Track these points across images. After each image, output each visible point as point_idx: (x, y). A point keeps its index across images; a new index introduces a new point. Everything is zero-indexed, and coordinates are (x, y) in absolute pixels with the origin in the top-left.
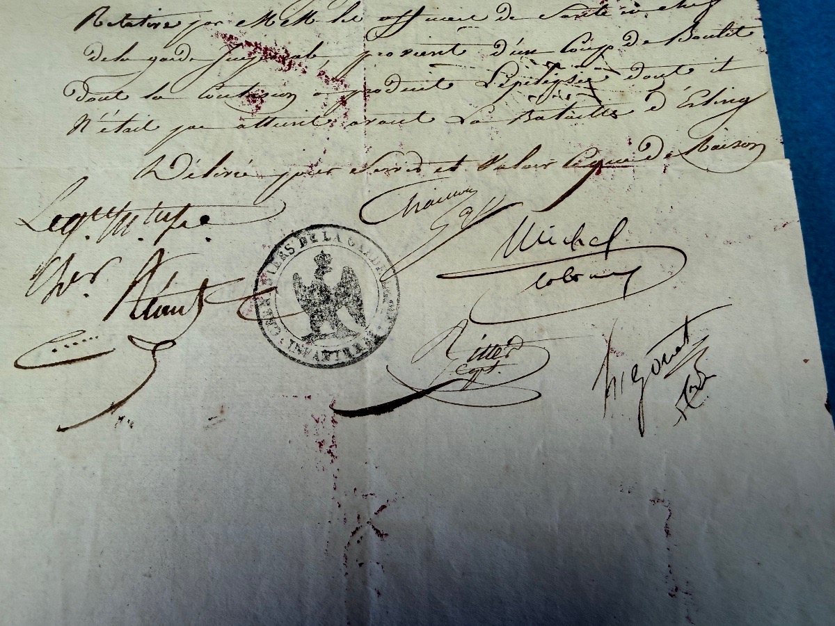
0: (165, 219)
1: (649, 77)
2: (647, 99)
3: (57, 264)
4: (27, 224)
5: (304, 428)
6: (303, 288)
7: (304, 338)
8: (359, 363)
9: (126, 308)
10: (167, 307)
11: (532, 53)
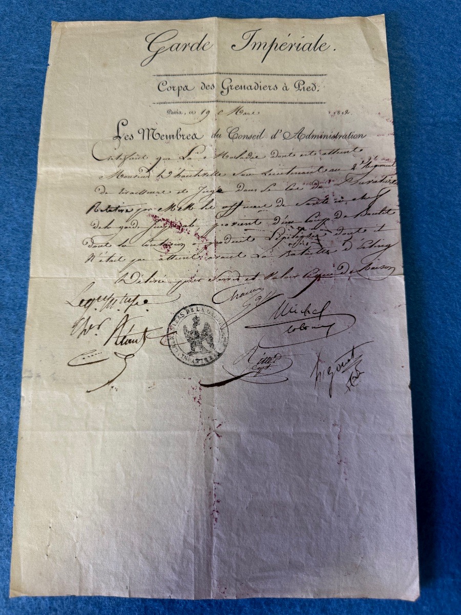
0: (129, 301)
1: (345, 234)
2: (343, 245)
3: (82, 322)
4: (70, 304)
5: (188, 391)
6: (188, 332)
7: (188, 354)
8: (211, 364)
9: (113, 340)
10: (130, 340)
11: (292, 223)
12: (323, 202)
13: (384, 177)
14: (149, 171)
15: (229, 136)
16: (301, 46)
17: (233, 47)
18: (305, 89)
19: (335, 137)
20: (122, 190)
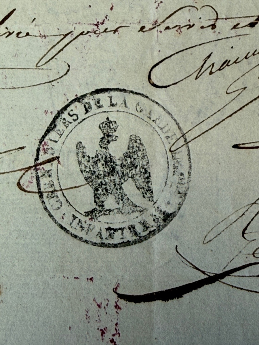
5: (85, 313)
6: (87, 158)
7: (87, 214)
8: (145, 242)
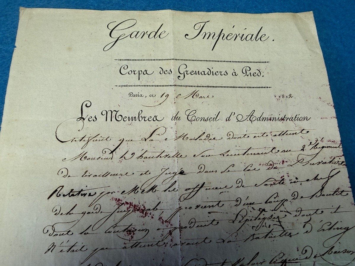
1: (304, 215)
2: (304, 227)
11: (253, 204)
12: (279, 183)
13: (333, 158)
14: (112, 152)
15: (188, 118)
16: (244, 37)
17: (186, 36)
18: (252, 74)
19: (282, 119)
20: (85, 173)
